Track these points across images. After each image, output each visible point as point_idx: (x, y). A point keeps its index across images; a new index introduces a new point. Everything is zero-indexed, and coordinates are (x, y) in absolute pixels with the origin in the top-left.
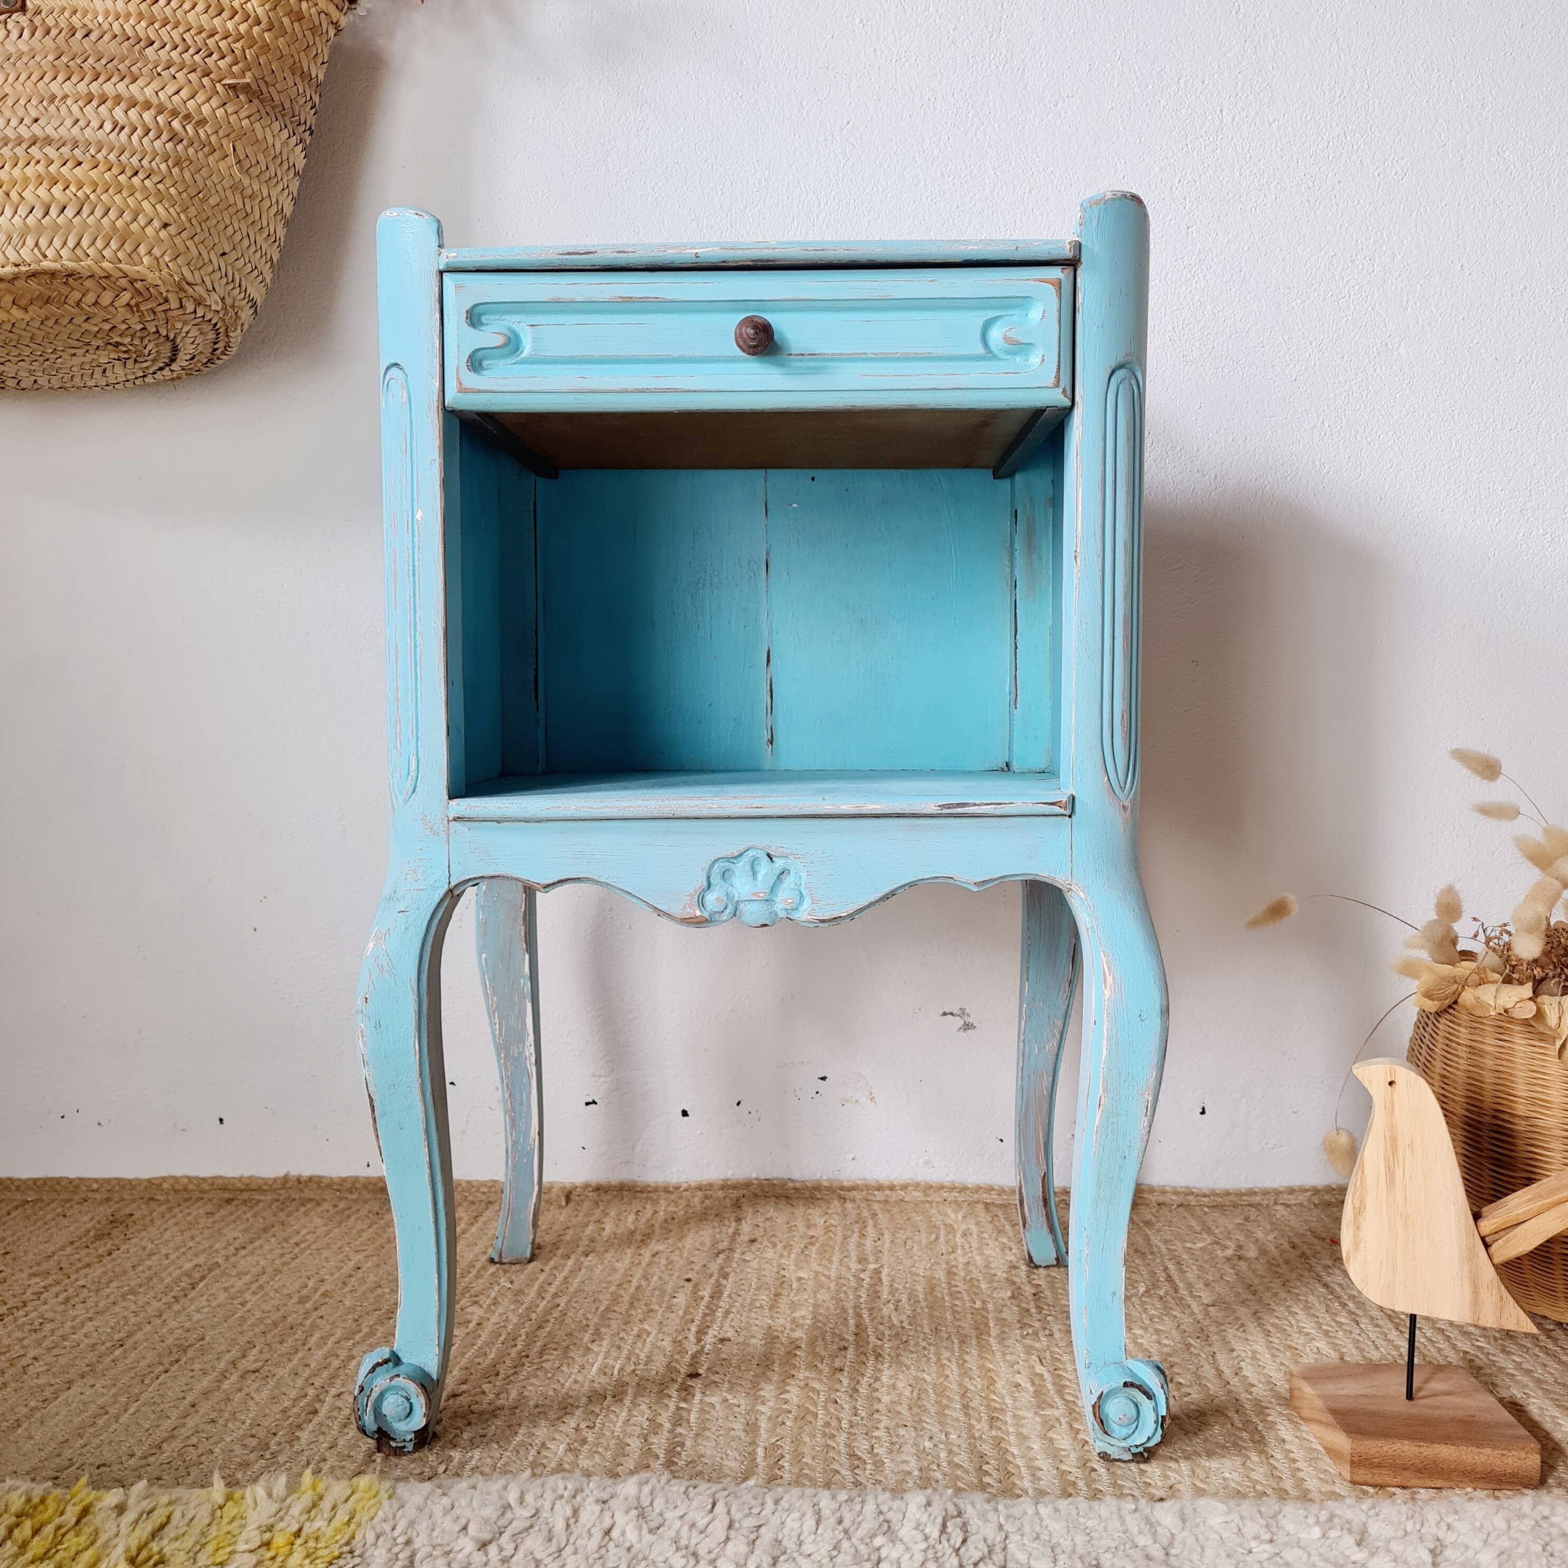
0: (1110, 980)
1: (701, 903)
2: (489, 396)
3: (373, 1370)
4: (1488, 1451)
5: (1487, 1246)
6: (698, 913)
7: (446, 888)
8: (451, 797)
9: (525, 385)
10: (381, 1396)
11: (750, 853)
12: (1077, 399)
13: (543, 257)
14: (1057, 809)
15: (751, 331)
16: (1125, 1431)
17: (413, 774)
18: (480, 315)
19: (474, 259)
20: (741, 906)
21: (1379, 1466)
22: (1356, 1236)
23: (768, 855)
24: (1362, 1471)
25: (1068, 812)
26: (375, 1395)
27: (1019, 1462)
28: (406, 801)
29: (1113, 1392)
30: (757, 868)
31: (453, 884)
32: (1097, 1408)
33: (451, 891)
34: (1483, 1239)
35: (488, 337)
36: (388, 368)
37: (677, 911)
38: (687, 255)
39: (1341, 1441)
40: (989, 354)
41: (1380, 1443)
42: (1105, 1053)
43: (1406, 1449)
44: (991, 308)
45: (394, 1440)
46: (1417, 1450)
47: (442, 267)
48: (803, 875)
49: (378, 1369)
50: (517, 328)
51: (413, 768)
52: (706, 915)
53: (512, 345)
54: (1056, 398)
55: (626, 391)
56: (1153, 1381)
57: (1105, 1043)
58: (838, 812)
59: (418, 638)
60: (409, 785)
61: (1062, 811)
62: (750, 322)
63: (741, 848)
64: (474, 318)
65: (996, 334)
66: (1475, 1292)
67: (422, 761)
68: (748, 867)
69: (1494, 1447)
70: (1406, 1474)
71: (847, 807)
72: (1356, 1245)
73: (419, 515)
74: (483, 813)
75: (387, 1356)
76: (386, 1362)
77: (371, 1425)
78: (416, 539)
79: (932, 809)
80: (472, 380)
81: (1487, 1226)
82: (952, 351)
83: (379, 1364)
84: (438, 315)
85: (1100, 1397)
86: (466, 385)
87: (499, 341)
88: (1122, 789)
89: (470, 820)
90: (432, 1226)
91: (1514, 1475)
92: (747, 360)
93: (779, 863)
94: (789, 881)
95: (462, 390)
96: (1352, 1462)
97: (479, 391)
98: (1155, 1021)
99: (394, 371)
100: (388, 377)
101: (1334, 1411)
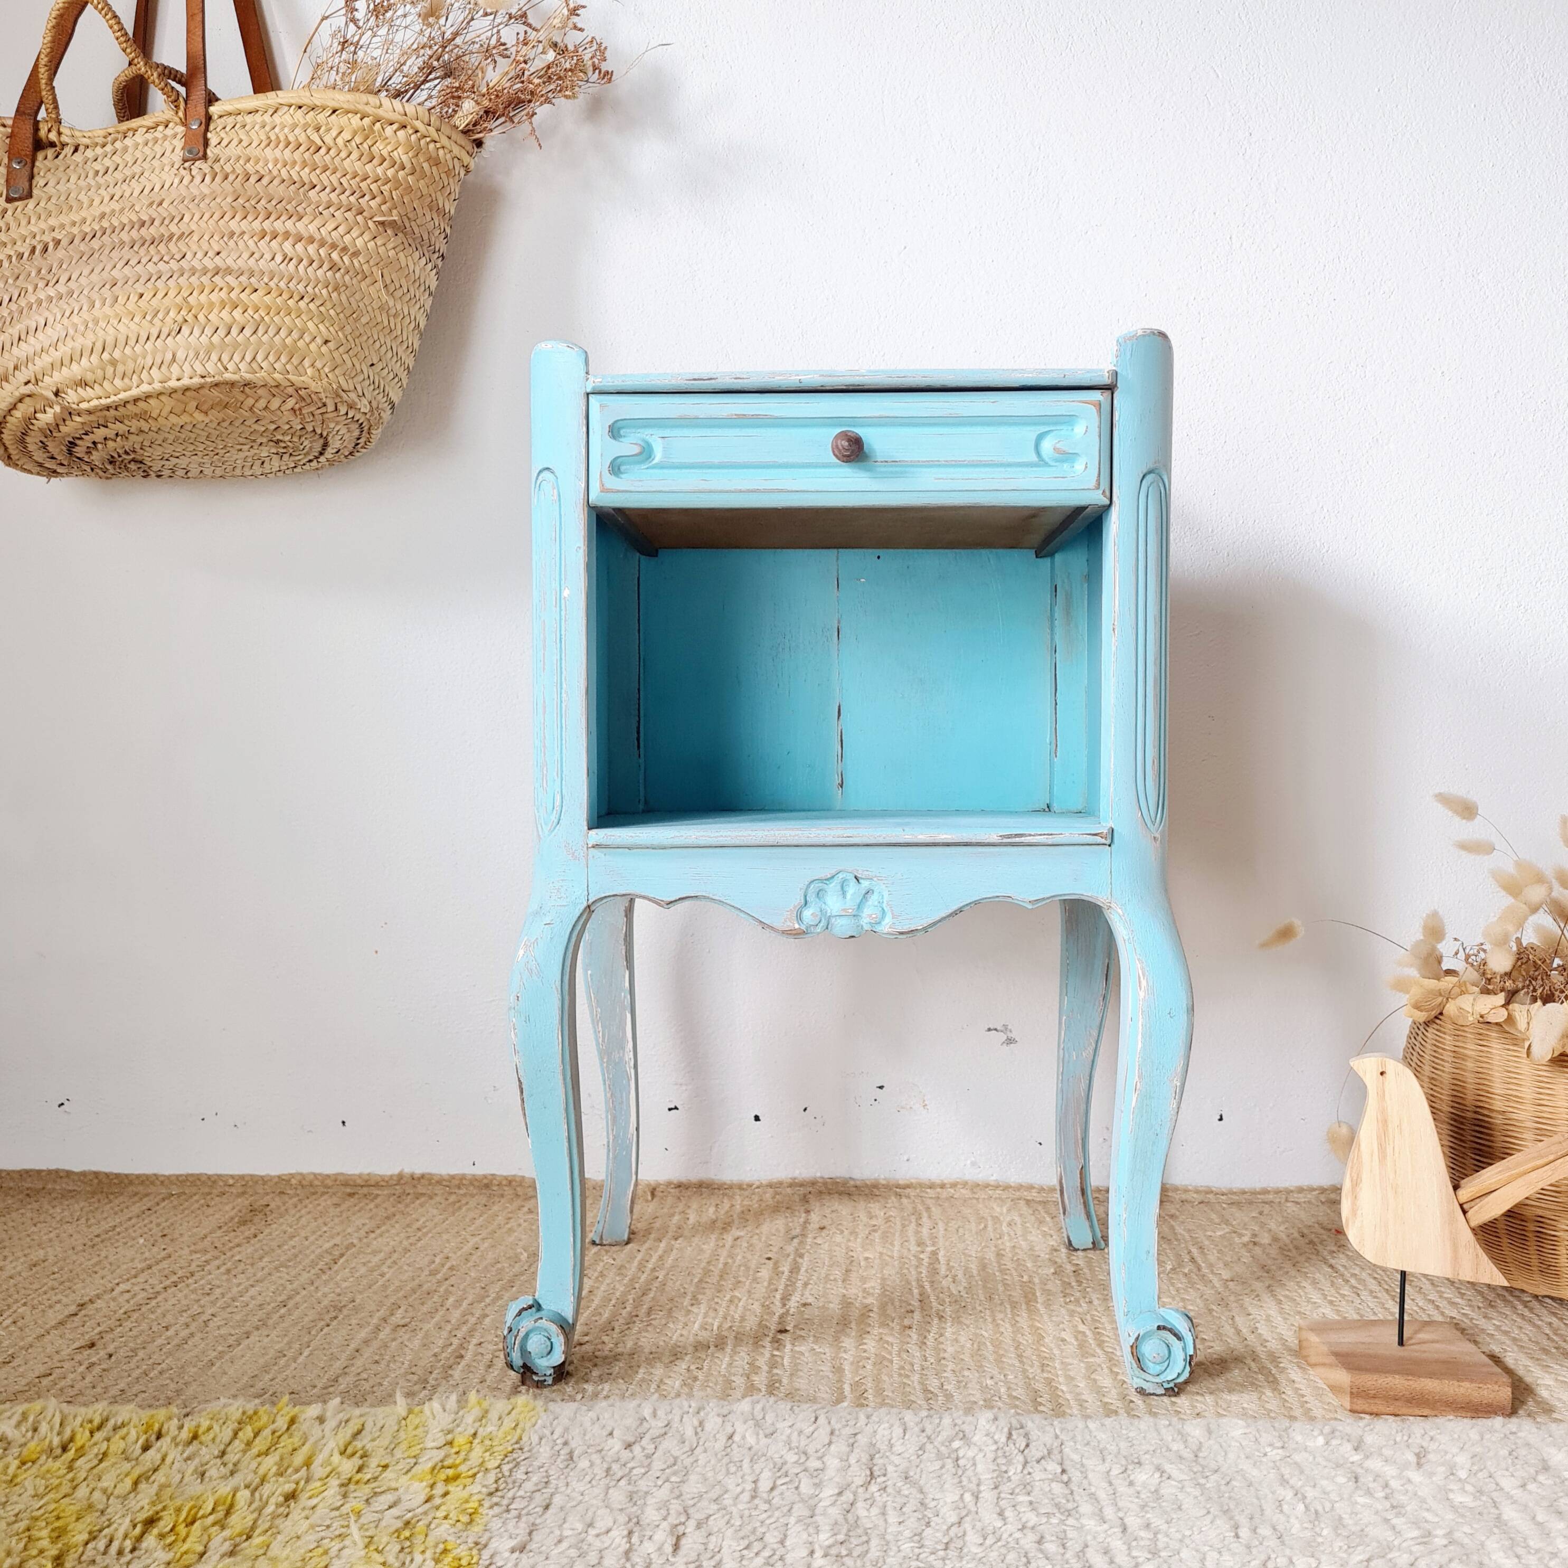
0: (1144, 983)
1: (799, 918)
2: (627, 495)
3: (519, 1314)
4: (1466, 1384)
5: (1465, 1212)
6: (797, 926)
7: (585, 904)
8: (590, 829)
9: (657, 486)
10: (527, 1335)
11: (841, 876)
12: (1114, 498)
13: (674, 382)
14: (1099, 840)
15: (846, 444)
16: (1158, 1368)
17: (559, 809)
18: (619, 429)
19: (616, 383)
20: (833, 920)
21: (1374, 1397)
22: (1354, 1201)
23: (856, 877)
24: (1360, 1401)
25: (1108, 842)
26: (521, 1334)
27: (1068, 1396)
28: (551, 831)
29: (1148, 1335)
30: (846, 888)
31: (591, 901)
32: (1134, 1348)
33: (589, 907)
34: (1461, 1205)
35: (627, 447)
36: (540, 472)
37: (779, 924)
38: (792, 381)
39: (1342, 1377)
40: (1041, 462)
41: (1375, 1377)
42: (1140, 1045)
43: (1397, 1382)
44: (1044, 424)
45: (536, 1374)
46: (1407, 1383)
47: (589, 390)
48: (886, 894)
49: (524, 1313)
50: (651, 440)
51: (558, 803)
52: (803, 928)
53: (646, 453)
54: (1098, 498)
55: (741, 491)
56: (1182, 1326)
57: (1140, 1037)
58: (915, 841)
59: (564, 695)
60: (554, 817)
61: (1103, 841)
62: (844, 435)
63: (833, 872)
64: (614, 431)
65: (1047, 446)
66: (1455, 1250)
67: (566, 798)
68: (839, 887)
69: (1472, 1381)
70: (1398, 1403)
71: (922, 838)
72: (1354, 1211)
73: (566, 593)
74: (618, 841)
75: (531, 1303)
76: (530, 1307)
77: (518, 1361)
78: (563, 613)
79: (994, 838)
80: (613, 482)
81: (1465, 1193)
82: (1011, 460)
83: (524, 1309)
84: (585, 429)
85: (1137, 1339)
86: (608, 486)
87: (636, 450)
88: (1153, 823)
89: (607, 847)
90: (569, 1192)
91: (1489, 1405)
92: (840, 466)
93: (865, 884)
94: (873, 899)
95: (604, 490)
96: (1352, 1393)
97: (618, 491)
98: (1184, 1017)
99: (546, 474)
100: (540, 478)
101: (1336, 1354)
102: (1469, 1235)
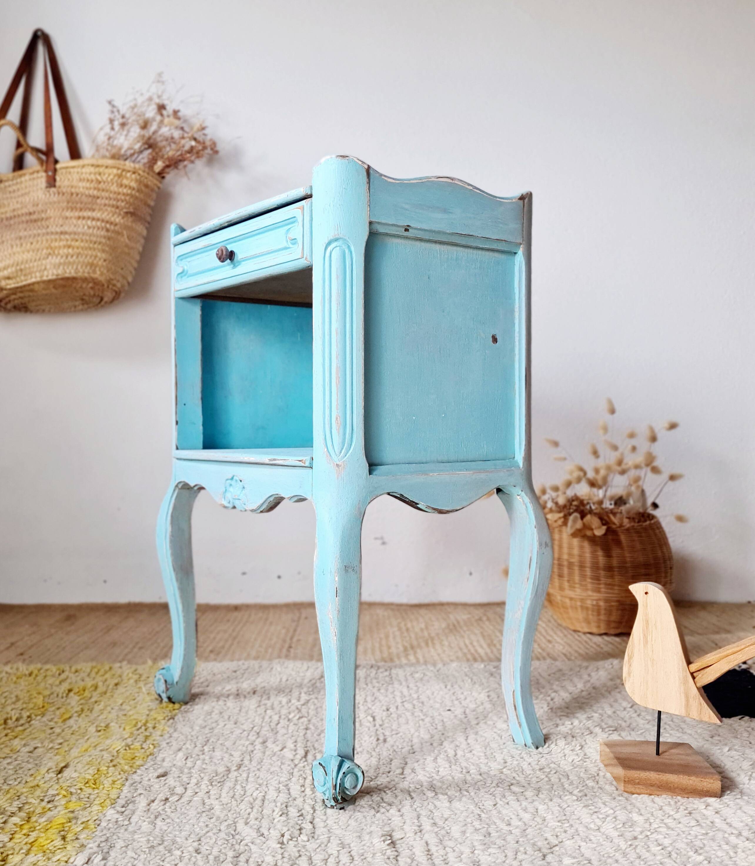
4: (693, 778)
5: (694, 678)
8: (178, 449)
21: (638, 784)
22: (629, 669)
24: (630, 786)
34: (692, 674)
39: (620, 771)
41: (638, 772)
43: (653, 776)
46: (657, 776)
66: (687, 701)
69: (697, 777)
70: (652, 788)
72: (629, 674)
81: (694, 667)
91: (708, 791)
96: (625, 781)
101: (618, 759)
102: (695, 691)
